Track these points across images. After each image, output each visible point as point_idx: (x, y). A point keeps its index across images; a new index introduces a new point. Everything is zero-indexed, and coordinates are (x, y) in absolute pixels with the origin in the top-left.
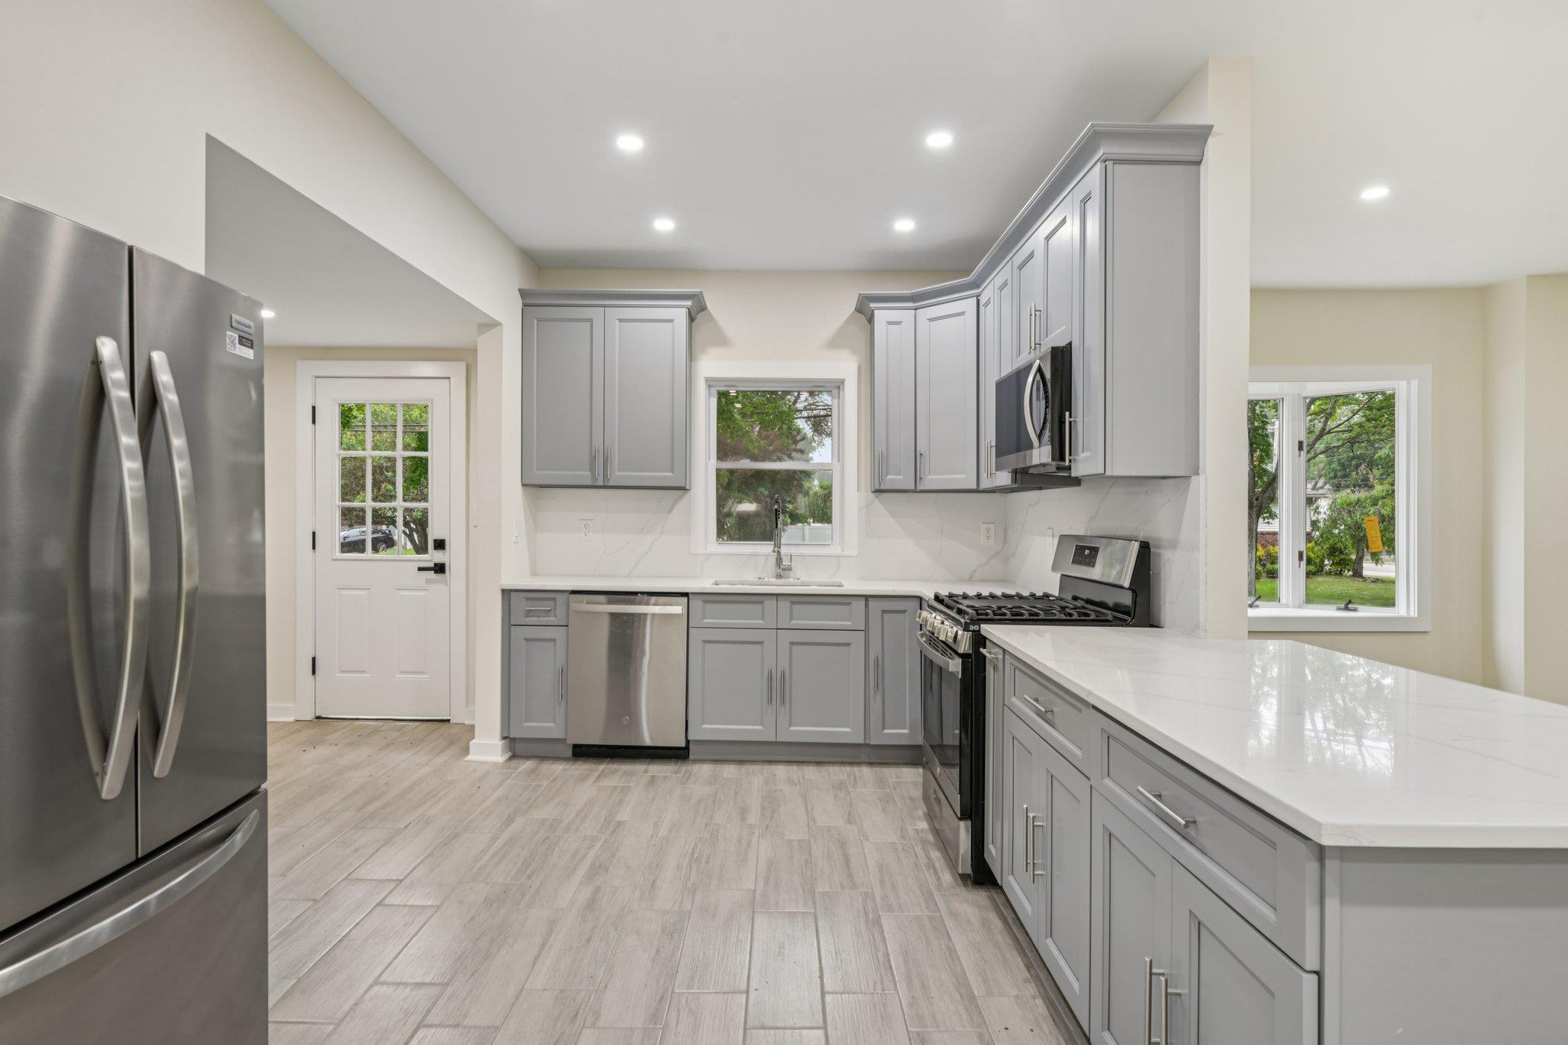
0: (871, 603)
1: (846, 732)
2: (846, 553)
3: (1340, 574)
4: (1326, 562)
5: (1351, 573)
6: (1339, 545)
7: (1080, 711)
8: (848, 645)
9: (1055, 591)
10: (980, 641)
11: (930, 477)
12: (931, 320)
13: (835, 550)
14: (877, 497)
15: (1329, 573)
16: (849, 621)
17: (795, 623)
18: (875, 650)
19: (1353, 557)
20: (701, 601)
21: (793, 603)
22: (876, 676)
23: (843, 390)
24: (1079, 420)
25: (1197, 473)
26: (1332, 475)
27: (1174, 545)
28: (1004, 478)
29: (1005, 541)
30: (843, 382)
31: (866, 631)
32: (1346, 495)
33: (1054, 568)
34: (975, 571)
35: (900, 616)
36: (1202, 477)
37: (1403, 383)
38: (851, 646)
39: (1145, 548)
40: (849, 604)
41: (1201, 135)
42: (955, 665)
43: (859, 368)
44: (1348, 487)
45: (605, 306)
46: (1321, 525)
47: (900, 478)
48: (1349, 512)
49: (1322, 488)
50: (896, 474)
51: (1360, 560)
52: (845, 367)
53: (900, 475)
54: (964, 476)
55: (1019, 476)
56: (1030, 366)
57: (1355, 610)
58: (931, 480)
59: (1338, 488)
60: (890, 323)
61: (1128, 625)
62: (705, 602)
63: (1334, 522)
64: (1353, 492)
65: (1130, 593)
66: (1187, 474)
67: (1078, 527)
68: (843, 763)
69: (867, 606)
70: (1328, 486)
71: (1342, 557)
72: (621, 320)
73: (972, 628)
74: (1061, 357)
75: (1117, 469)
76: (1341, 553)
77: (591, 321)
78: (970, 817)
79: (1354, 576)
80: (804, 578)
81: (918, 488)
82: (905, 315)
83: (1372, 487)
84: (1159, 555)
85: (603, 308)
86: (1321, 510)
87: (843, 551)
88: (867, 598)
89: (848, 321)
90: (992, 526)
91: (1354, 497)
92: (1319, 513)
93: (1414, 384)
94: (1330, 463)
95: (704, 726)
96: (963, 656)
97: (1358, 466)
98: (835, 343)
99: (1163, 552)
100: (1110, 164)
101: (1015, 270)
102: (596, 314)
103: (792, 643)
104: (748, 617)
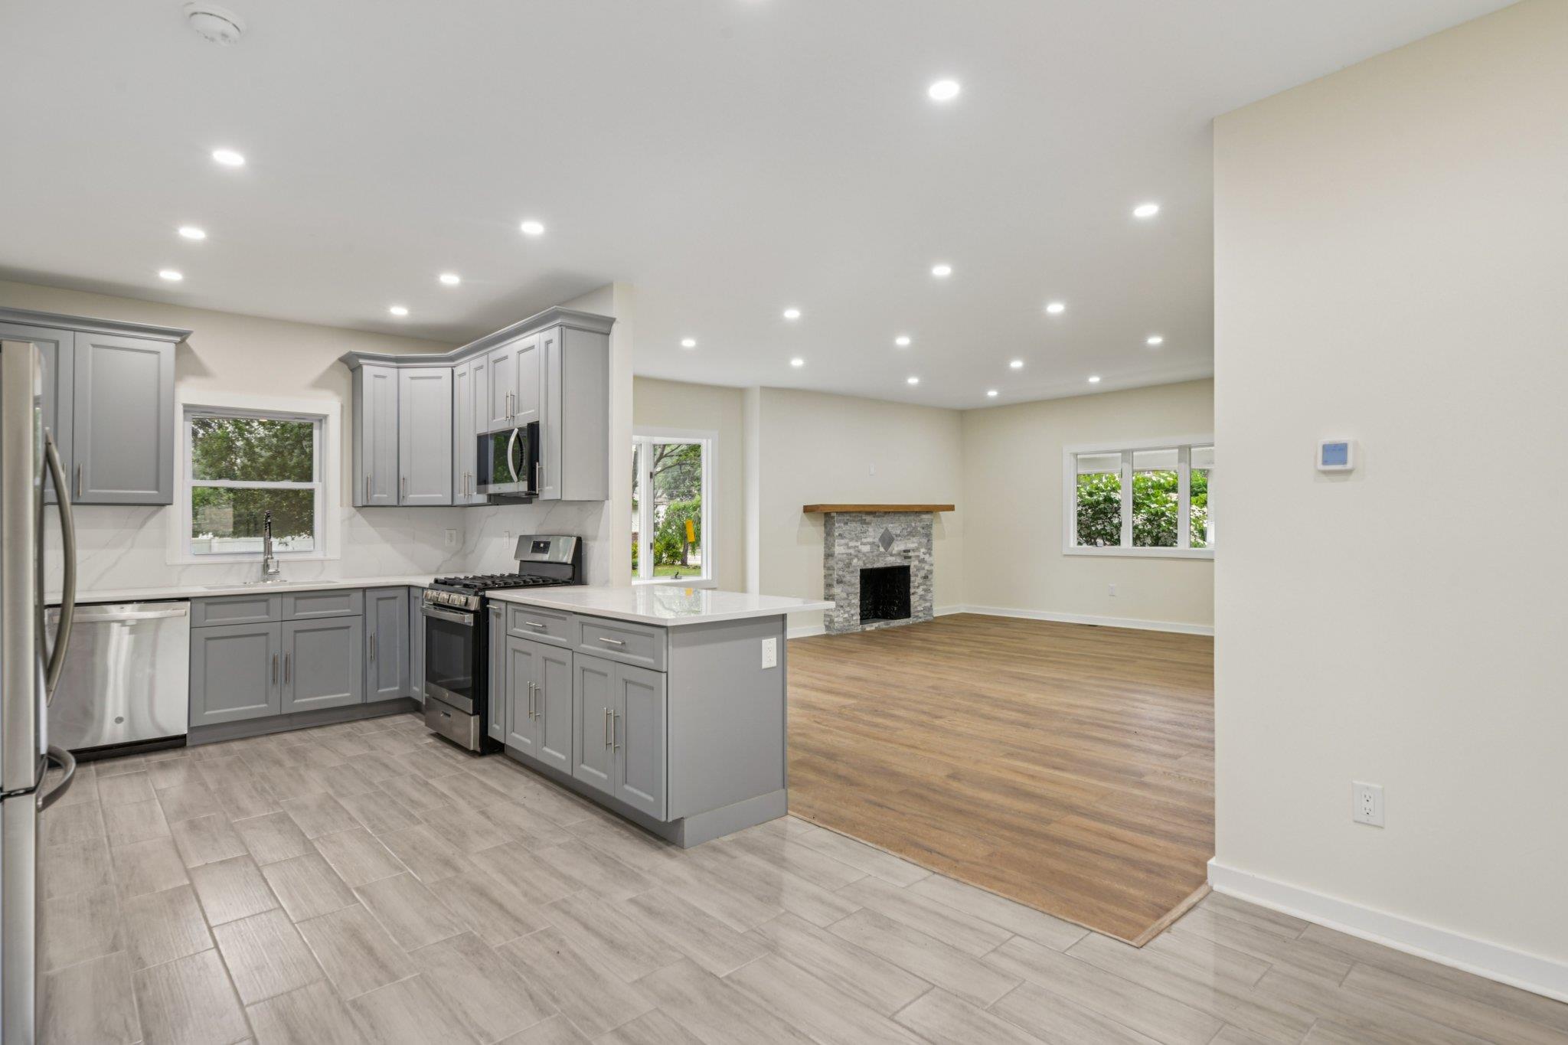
0: (368, 593)
1: (346, 697)
2: (329, 556)
3: (673, 564)
4: (664, 555)
5: (680, 563)
6: (673, 541)
7: (565, 619)
8: (348, 627)
9: (516, 572)
10: (485, 601)
11: (411, 496)
12: (412, 378)
13: (318, 555)
14: (358, 511)
15: (666, 564)
16: (348, 608)
17: (300, 614)
18: (371, 630)
19: (681, 550)
20: (203, 604)
21: (296, 598)
22: (372, 650)
23: (326, 423)
24: (545, 468)
25: (608, 499)
26: (667, 486)
27: (595, 538)
28: (482, 498)
29: (464, 542)
30: (326, 417)
31: (364, 615)
32: (677, 503)
33: (516, 557)
34: (441, 566)
35: (392, 601)
36: (610, 501)
37: (705, 441)
38: (351, 629)
39: (579, 540)
40: (348, 595)
41: (610, 321)
42: (469, 619)
43: (342, 406)
44: (678, 496)
45: (75, 330)
46: (660, 526)
47: (387, 496)
48: (679, 516)
49: (660, 496)
50: (380, 493)
51: (686, 551)
52: (329, 405)
53: (385, 494)
54: (441, 495)
55: (492, 498)
56: (512, 431)
57: (680, 578)
58: (413, 498)
59: (671, 497)
60: (376, 376)
61: (571, 585)
62: (207, 604)
63: (669, 524)
64: (682, 500)
65: (571, 567)
66: (601, 499)
67: (530, 530)
68: (341, 723)
69: (364, 596)
70: (665, 495)
71: (674, 550)
72: (94, 346)
73: (480, 594)
74: (533, 429)
75: (567, 497)
76: (674, 547)
77: (57, 343)
78: (478, 713)
79: (682, 565)
80: (289, 580)
81: (401, 504)
82: (390, 372)
83: (693, 496)
84: (586, 544)
85: (72, 332)
86: (661, 515)
87: (325, 555)
88: (364, 589)
89: (332, 367)
90: (454, 532)
91: (682, 504)
92: (659, 517)
93: (710, 441)
94: (666, 477)
95: (207, 713)
96: (474, 612)
97: (684, 480)
98: (320, 383)
99: (589, 542)
100: (564, 328)
101: (491, 363)
102: (65, 337)
103: (296, 632)
104: (254, 614)
